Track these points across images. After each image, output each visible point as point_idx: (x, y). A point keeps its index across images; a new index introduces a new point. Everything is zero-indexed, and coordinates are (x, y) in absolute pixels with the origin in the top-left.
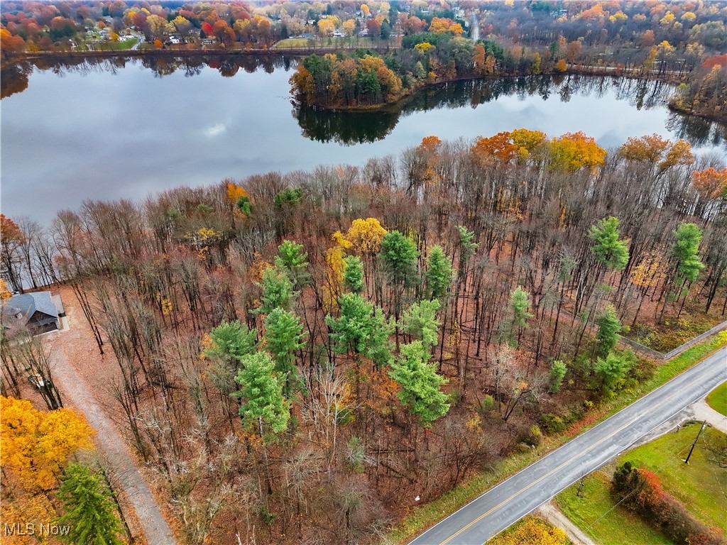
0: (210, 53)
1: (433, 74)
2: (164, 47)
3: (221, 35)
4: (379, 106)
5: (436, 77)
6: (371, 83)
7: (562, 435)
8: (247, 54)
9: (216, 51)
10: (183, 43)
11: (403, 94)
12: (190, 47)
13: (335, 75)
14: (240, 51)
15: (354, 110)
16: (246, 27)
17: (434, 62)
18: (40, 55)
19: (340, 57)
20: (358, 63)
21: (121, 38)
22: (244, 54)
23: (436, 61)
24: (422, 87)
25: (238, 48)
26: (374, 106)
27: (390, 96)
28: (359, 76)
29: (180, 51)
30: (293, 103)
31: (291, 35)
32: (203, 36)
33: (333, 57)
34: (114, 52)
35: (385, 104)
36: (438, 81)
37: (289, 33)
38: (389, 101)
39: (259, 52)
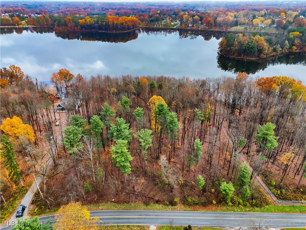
0: (201, 31)
1: (295, 48)
2: (185, 27)
3: (209, 24)
4: (254, 59)
5: (296, 49)
6: (253, 48)
7: (189, 208)
8: (216, 32)
9: (204, 30)
10: (193, 26)
11: (272, 55)
12: (195, 28)
13: (236, 43)
14: (213, 30)
15: (242, 59)
16: (220, 21)
17: (297, 41)
18: (144, 27)
19: (244, 35)
20: (250, 39)
21: (172, 23)
22: (215, 32)
23: (299, 41)
24: (286, 53)
25: (213, 29)
26: (252, 59)
27: (262, 55)
28: (248, 44)
29: (190, 29)
30: (218, 53)
31: (239, 25)
32: (202, 24)
33: (241, 35)
34: (167, 28)
35: (259, 58)
36: (298, 51)
37: (239, 24)
38: (261, 57)
39: (221, 31)
